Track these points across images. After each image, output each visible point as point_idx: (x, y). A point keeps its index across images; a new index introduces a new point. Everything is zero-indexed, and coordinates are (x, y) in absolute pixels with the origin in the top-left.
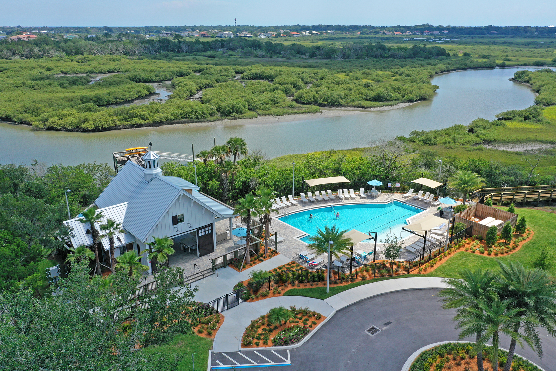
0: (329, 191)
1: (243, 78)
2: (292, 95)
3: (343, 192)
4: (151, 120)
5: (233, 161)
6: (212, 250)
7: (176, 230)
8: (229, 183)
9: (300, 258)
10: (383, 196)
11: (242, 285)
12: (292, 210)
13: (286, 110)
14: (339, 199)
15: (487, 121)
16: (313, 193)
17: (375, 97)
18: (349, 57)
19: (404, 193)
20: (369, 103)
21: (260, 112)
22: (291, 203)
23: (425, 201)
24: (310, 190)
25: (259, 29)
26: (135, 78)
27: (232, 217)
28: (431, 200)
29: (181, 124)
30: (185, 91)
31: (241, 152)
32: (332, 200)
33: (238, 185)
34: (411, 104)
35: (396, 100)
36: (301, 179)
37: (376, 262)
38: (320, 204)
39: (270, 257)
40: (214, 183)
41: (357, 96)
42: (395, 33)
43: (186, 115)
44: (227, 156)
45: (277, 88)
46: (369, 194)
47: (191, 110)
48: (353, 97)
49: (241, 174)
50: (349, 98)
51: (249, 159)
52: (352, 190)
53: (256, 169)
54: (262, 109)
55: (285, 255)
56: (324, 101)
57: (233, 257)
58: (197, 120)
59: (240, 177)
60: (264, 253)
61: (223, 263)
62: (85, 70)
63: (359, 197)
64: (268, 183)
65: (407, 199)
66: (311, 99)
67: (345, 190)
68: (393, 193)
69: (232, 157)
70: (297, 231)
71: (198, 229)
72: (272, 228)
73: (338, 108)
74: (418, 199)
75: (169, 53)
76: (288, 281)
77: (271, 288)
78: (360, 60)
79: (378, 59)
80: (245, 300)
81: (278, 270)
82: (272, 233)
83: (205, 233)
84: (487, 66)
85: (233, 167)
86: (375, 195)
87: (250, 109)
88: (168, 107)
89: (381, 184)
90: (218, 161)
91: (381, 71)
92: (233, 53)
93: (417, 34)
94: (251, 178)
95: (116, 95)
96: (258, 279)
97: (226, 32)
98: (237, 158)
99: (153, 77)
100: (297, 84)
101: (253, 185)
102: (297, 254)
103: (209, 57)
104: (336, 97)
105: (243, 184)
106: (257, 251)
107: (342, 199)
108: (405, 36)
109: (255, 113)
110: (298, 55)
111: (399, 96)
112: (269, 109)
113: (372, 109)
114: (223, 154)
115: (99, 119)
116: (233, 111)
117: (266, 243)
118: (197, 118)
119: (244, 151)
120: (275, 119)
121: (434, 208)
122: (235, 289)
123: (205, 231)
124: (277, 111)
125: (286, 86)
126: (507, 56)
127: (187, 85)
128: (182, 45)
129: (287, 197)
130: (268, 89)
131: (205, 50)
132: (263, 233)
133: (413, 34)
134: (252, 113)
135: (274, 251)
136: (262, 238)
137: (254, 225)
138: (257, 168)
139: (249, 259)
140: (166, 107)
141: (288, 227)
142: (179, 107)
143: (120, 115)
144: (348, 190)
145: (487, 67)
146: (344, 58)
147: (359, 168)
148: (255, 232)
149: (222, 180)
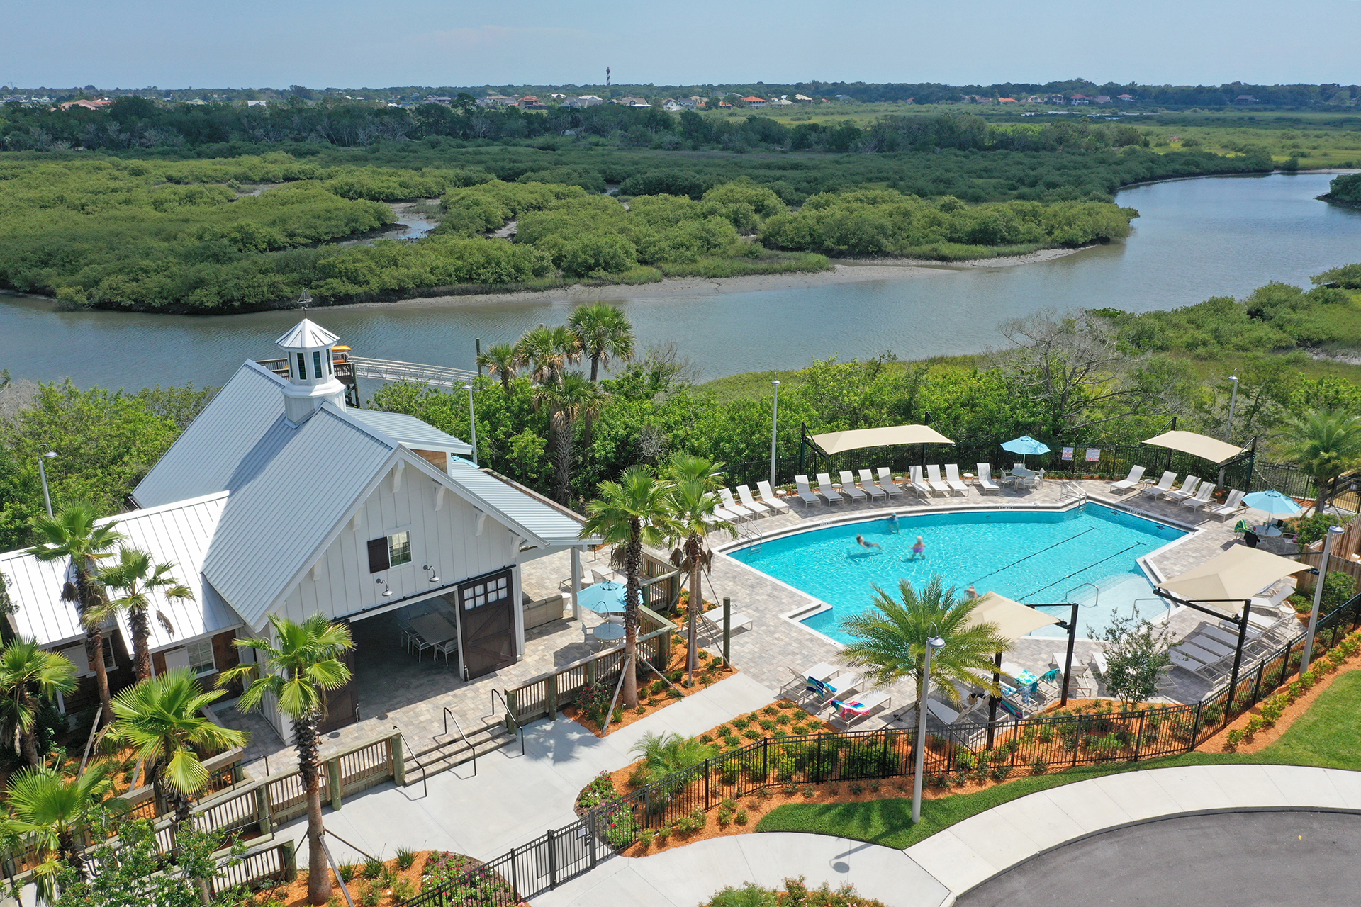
0: (884, 472)
1: (624, 192)
2: (754, 230)
3: (925, 475)
4: (374, 285)
5: (587, 375)
6: (511, 659)
7: (382, 587)
8: (578, 443)
9: (809, 689)
10: (1048, 487)
11: (609, 787)
12: (770, 528)
13: (737, 264)
14: (915, 496)
15: (1297, 291)
16: (835, 476)
17: (973, 232)
18: (893, 146)
19: (1112, 479)
20: (958, 249)
21: (668, 267)
22: (766, 505)
23: (1187, 503)
24: (823, 467)
25: (665, 93)
26: (349, 191)
27: (581, 548)
28: (1205, 501)
29: (457, 298)
30: (473, 217)
31: (615, 351)
32: (894, 497)
33: (602, 448)
34: (1070, 252)
35: (1030, 241)
36: (795, 434)
37: (1071, 704)
38: (857, 509)
39: (705, 682)
40: (528, 442)
41: (927, 231)
42: (1001, 100)
43: (470, 272)
44: (570, 359)
45: (713, 212)
46: (1006, 480)
47: (482, 260)
48: (915, 234)
49: (613, 417)
50: (905, 235)
51: (637, 375)
52: (952, 468)
53: (658, 403)
54: (674, 261)
55: (755, 677)
56: (839, 242)
57: (579, 680)
58: (499, 286)
59: (608, 425)
60: (686, 669)
61: (543, 703)
62: (227, 174)
63: (974, 491)
64: (696, 443)
65: (1125, 497)
66: (803, 237)
67: (933, 469)
68: (1079, 478)
69: (585, 364)
70: (792, 595)
71: (463, 586)
72: (713, 586)
73: (876, 262)
74: (1161, 496)
75: (441, 138)
76: (773, 774)
77: (712, 801)
78: (922, 154)
79: (967, 152)
80: (620, 849)
81: (735, 733)
82: (711, 601)
83: (486, 599)
84: (1251, 167)
85: (589, 392)
86: (1025, 482)
87: (643, 262)
88: (423, 252)
89: (1043, 449)
90: (542, 375)
91: (980, 177)
92: (601, 140)
93: (1055, 103)
94: (644, 429)
95: (293, 226)
96: (667, 767)
97: (584, 97)
98: (600, 366)
99: (394, 188)
100: (766, 203)
101: (649, 448)
102: (799, 676)
103: (542, 148)
104: (871, 231)
105: (617, 447)
106: (660, 661)
107: (923, 496)
108: (1027, 106)
109: (655, 270)
110: (763, 144)
111: (1039, 231)
112: (694, 261)
113: (969, 264)
114: (557, 356)
115: (236, 281)
116: (597, 264)
117: (691, 633)
118: (499, 280)
119: (623, 345)
120: (709, 285)
121: (1219, 525)
122: (584, 802)
123: (486, 593)
124: (715, 265)
125: (735, 206)
126: (1295, 146)
127: (477, 204)
128: (474, 121)
129: (753, 487)
130: (690, 212)
131: (531, 134)
132: (682, 599)
133: (1046, 103)
134: (646, 270)
135: (717, 661)
136: (678, 615)
137: (650, 574)
138: (660, 398)
139: (634, 690)
140: (416, 253)
141: (760, 583)
142: (452, 253)
143: (293, 270)
144: (942, 469)
145: (1249, 172)
146: (879, 148)
147: (970, 403)
148: (654, 597)
149: (556, 432)
